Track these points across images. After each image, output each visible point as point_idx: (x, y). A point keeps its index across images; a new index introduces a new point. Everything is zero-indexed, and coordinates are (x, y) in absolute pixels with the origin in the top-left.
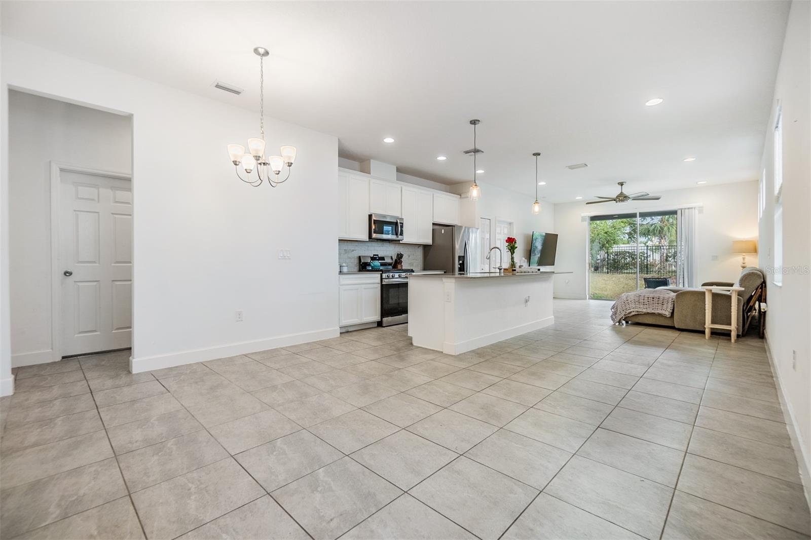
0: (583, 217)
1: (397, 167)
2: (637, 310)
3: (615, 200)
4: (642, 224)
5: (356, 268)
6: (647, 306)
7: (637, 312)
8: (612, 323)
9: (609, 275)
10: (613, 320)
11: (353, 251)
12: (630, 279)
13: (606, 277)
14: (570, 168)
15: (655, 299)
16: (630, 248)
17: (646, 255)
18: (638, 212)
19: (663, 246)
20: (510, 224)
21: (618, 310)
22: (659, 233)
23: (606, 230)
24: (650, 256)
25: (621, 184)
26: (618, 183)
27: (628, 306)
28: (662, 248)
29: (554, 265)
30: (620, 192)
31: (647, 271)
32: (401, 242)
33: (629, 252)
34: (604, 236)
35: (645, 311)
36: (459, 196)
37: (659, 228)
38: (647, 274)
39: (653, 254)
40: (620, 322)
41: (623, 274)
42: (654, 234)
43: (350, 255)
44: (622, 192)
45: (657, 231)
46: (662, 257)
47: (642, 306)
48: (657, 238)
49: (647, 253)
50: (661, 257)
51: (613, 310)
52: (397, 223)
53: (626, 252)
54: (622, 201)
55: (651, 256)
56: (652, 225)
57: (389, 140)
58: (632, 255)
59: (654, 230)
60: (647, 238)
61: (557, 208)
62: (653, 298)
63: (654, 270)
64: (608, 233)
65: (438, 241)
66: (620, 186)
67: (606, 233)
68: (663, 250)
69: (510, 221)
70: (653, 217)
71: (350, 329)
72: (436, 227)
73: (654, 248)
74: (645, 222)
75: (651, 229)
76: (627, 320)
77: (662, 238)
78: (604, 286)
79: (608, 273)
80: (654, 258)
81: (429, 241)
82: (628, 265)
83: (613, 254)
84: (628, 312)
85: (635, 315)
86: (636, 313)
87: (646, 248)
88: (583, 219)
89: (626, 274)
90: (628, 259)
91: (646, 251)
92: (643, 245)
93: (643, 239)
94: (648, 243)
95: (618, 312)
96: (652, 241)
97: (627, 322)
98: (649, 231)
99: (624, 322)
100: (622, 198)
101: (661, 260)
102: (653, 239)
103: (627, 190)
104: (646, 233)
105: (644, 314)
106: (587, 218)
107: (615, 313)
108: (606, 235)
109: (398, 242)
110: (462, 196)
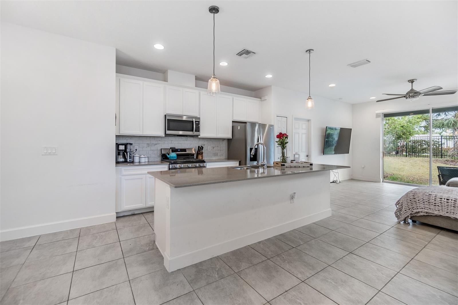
0: (377, 114)
1: (196, 76)
2: (426, 210)
3: (405, 97)
4: (437, 120)
5: (159, 158)
6: (440, 208)
7: (427, 213)
8: (396, 220)
9: (408, 158)
10: (397, 217)
11: (156, 144)
12: (426, 162)
13: (404, 159)
14: (352, 66)
15: (450, 201)
16: (426, 138)
17: (440, 143)
18: (430, 107)
19: (456, 136)
20: (309, 121)
21: (404, 208)
22: (453, 126)
23: (402, 125)
24: (444, 143)
25: (412, 81)
26: (409, 81)
27: (415, 205)
28: (455, 137)
29: (349, 153)
30: (411, 88)
31: (442, 156)
32: (199, 137)
33: (425, 141)
34: (400, 129)
35: (436, 213)
36: (260, 99)
37: (453, 122)
38: (442, 158)
39: (447, 141)
40: (405, 220)
41: (420, 158)
42: (449, 127)
43: (153, 148)
44: (412, 89)
45: (451, 124)
46: (456, 145)
47: (432, 207)
48: (451, 129)
49: (441, 142)
50: (454, 145)
51: (397, 206)
52: (193, 121)
53: (423, 141)
54: (413, 97)
55: (446, 144)
56: (446, 120)
57: (159, 47)
58: (428, 143)
59: (448, 123)
60: (442, 130)
61: (354, 107)
62: (448, 200)
63: (448, 154)
64: (404, 127)
65: (237, 136)
66: (411, 84)
67: (402, 127)
68: (456, 139)
69: (308, 118)
70: (447, 113)
71: (136, 212)
72: (235, 124)
73: (448, 137)
74: (439, 118)
75: (445, 123)
76: (415, 219)
77: (455, 130)
78: (402, 167)
79: (406, 157)
80: (448, 146)
81: (230, 136)
82: (424, 151)
83: (412, 142)
84: (415, 211)
85: (424, 215)
86: (425, 214)
87: (440, 138)
88: (378, 116)
89: (422, 158)
90: (424, 146)
91: (440, 140)
92: (438, 135)
93: (438, 130)
94: (443, 133)
95: (403, 210)
96: (446, 132)
97: (414, 221)
98: (443, 125)
99: (410, 221)
100: (413, 94)
101: (454, 147)
102: (447, 131)
103: (417, 87)
104: (442, 126)
105: (436, 216)
106: (381, 115)
107: (399, 210)
108: (402, 128)
109: (197, 137)
110: (262, 99)
